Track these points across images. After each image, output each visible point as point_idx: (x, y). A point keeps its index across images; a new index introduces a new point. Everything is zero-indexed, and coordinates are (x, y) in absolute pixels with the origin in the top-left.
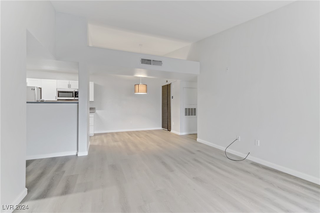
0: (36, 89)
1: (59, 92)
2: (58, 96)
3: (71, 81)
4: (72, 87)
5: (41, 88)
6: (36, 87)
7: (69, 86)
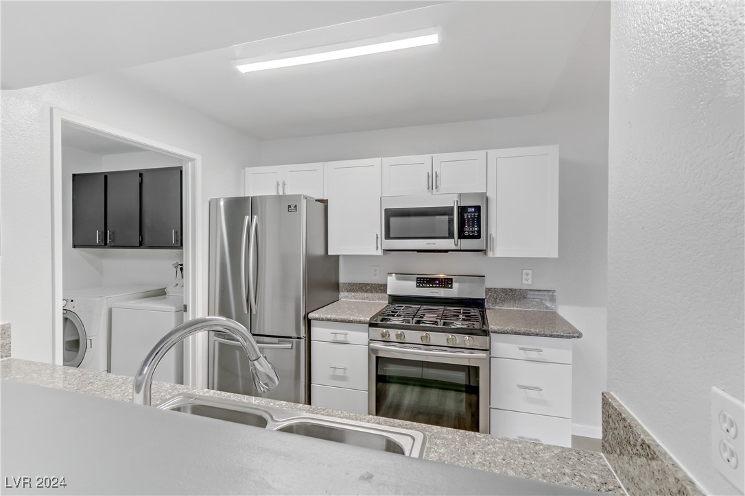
0: (303, 205)
1: (390, 214)
2: (388, 236)
3: (438, 157)
4: (444, 184)
5: (325, 202)
6: (306, 198)
7: (433, 182)
